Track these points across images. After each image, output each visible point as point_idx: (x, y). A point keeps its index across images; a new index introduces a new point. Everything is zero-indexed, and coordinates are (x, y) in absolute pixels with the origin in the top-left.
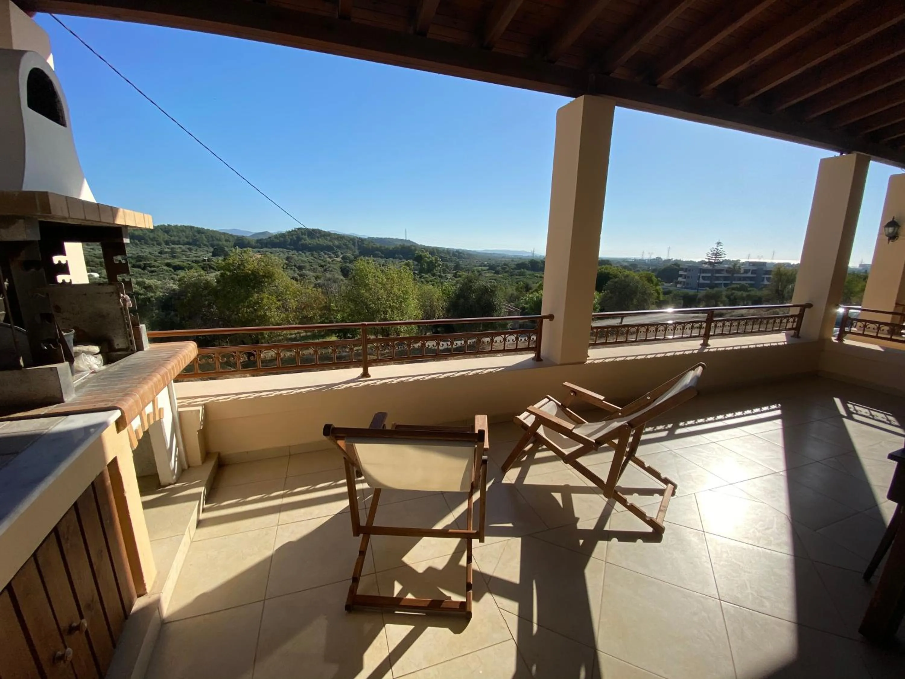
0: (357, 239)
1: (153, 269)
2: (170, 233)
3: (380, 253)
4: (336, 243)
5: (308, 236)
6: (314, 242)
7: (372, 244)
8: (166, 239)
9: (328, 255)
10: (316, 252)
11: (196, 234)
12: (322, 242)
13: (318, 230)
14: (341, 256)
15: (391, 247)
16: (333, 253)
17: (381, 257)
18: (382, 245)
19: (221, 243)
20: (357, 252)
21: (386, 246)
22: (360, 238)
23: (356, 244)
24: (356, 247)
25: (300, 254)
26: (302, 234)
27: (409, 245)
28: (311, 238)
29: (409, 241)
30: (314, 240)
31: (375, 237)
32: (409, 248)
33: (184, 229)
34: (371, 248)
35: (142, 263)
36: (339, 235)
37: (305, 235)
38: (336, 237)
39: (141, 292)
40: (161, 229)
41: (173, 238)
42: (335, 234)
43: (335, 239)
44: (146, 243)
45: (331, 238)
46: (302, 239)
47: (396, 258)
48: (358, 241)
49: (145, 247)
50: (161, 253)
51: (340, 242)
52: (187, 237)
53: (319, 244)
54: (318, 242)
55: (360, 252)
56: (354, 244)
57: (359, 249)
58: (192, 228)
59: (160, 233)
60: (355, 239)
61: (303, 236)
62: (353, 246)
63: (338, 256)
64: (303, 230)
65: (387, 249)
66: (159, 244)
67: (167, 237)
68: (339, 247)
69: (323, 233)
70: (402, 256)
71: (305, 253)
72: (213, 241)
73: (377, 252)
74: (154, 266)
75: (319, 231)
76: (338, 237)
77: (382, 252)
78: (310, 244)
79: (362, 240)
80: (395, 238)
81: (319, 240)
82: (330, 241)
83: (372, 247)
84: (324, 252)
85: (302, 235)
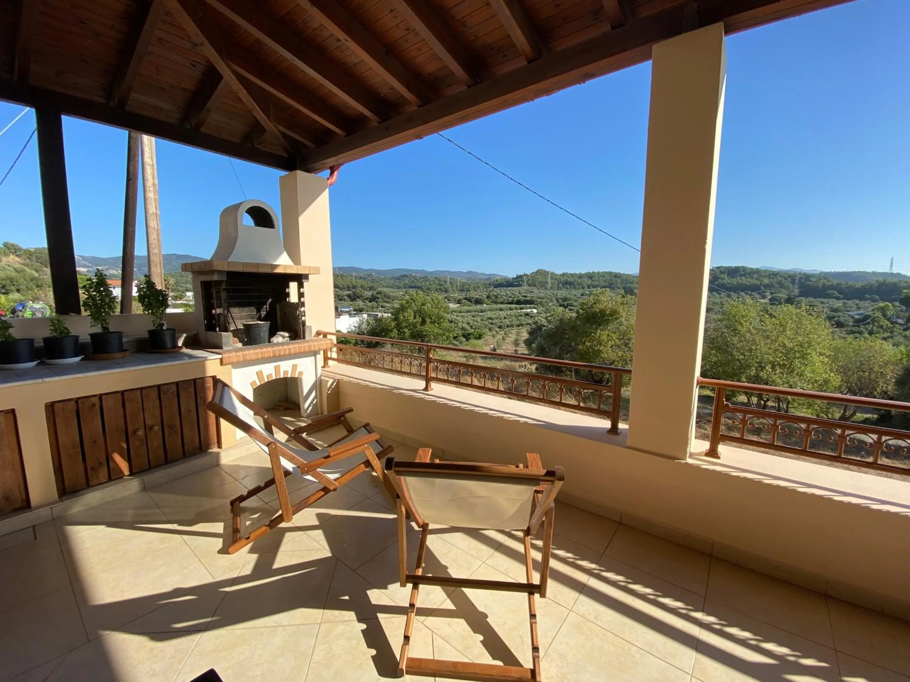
0: (798, 276)
1: (572, 307)
2: (593, 279)
3: (836, 293)
4: (766, 281)
5: (728, 276)
6: (735, 281)
7: (824, 281)
8: (589, 283)
9: (750, 295)
10: (734, 293)
11: (613, 278)
12: (744, 281)
13: (743, 267)
14: (770, 297)
15: (859, 285)
16: (759, 294)
17: (837, 298)
18: (843, 282)
19: (632, 286)
20: (796, 291)
21: (850, 283)
22: (805, 274)
23: (797, 281)
24: (796, 286)
25: (714, 295)
26: (721, 272)
27: (896, 280)
28: (732, 278)
29: (898, 275)
30: (735, 279)
31: (833, 271)
32: (895, 285)
33: (604, 274)
34: (820, 286)
35: (566, 303)
36: (772, 271)
37: (724, 273)
38: (767, 274)
39: (546, 324)
40: (587, 276)
41: (594, 283)
42: (765, 271)
43: (765, 276)
44: (574, 288)
45: (759, 275)
46: (720, 278)
47: (866, 299)
48: (800, 278)
49: (572, 290)
50: (582, 295)
51: (772, 280)
52: (605, 281)
53: (742, 283)
54: (740, 282)
55: (800, 292)
56: (793, 282)
57: (800, 288)
58: (611, 273)
59: (585, 279)
60: (796, 276)
61: (722, 276)
62: (791, 285)
63: (764, 297)
64: (722, 269)
65: (850, 287)
66: (583, 288)
67: (590, 282)
68: (767, 286)
69: (748, 271)
70: (878, 297)
71: (719, 294)
72: (626, 283)
73: (831, 292)
74: (573, 306)
75: (744, 269)
76: (770, 275)
77: (840, 291)
78: (728, 284)
79: (807, 277)
80: (870, 270)
81: (741, 280)
82: (757, 279)
83: (824, 285)
84: (745, 293)
85: (721, 274)
